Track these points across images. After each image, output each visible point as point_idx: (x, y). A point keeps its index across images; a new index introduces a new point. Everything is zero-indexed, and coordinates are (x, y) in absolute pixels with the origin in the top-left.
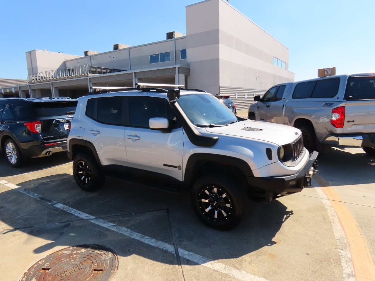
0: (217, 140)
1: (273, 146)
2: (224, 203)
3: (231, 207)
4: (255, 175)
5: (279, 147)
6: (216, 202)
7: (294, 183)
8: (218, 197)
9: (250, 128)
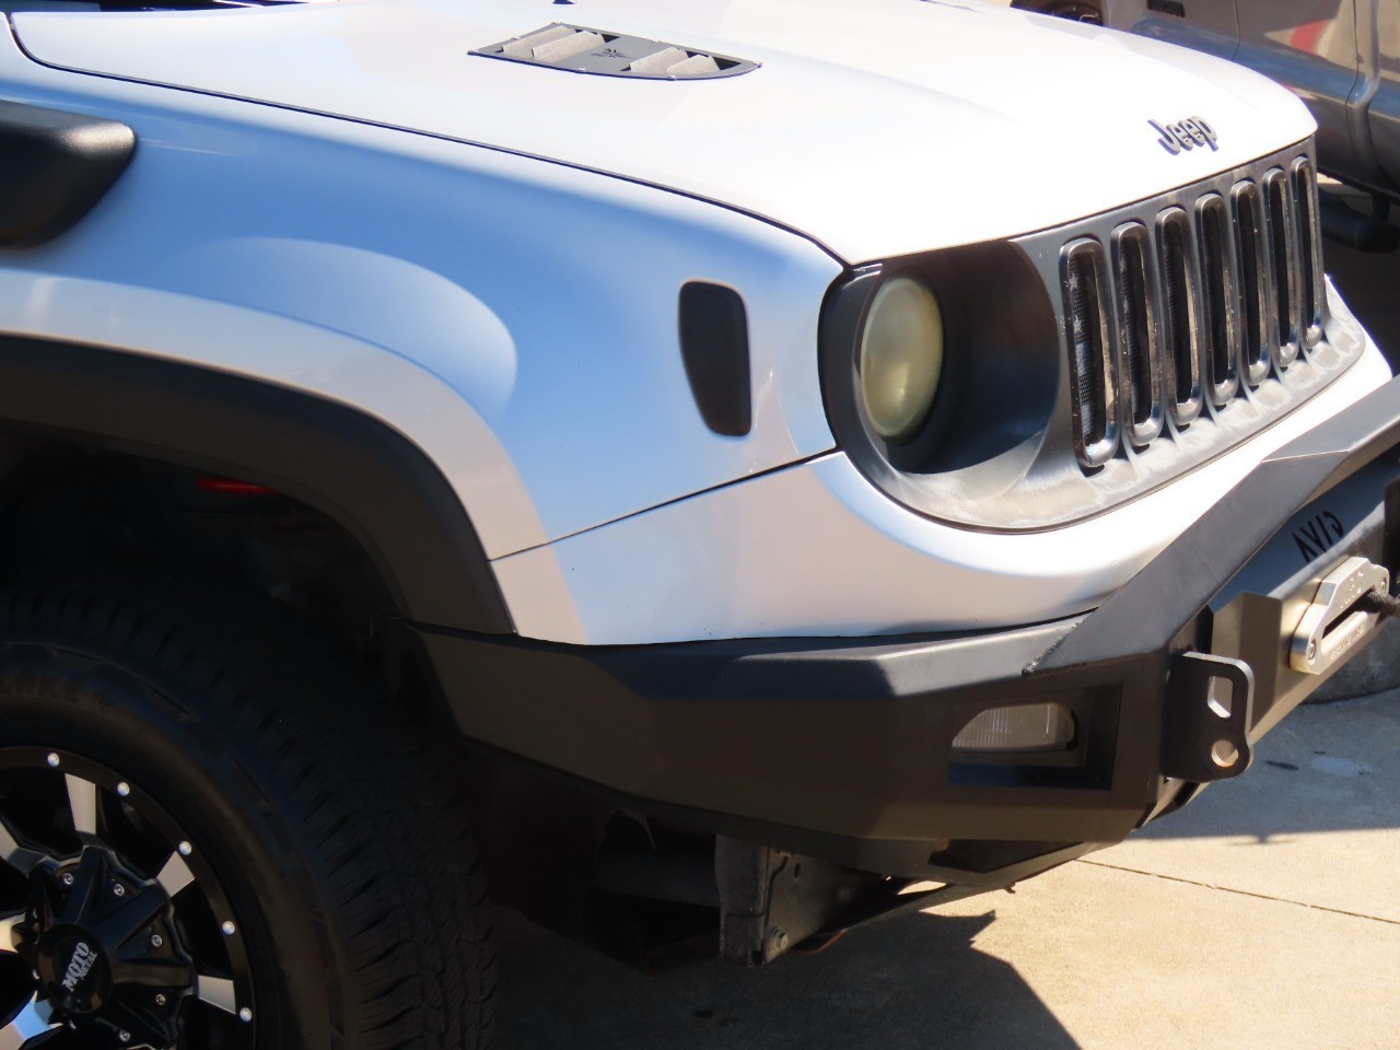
0: (117, 164)
1: (770, 262)
2: (183, 963)
3: (246, 1014)
4: (531, 621)
5: (849, 271)
6: (82, 948)
7: (1040, 726)
8: (119, 890)
9: (608, 38)
